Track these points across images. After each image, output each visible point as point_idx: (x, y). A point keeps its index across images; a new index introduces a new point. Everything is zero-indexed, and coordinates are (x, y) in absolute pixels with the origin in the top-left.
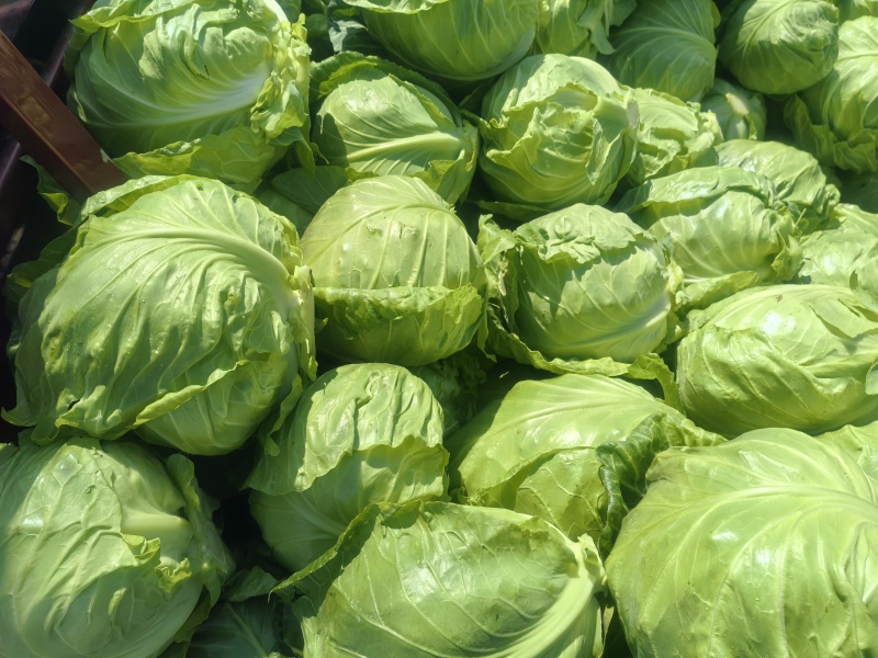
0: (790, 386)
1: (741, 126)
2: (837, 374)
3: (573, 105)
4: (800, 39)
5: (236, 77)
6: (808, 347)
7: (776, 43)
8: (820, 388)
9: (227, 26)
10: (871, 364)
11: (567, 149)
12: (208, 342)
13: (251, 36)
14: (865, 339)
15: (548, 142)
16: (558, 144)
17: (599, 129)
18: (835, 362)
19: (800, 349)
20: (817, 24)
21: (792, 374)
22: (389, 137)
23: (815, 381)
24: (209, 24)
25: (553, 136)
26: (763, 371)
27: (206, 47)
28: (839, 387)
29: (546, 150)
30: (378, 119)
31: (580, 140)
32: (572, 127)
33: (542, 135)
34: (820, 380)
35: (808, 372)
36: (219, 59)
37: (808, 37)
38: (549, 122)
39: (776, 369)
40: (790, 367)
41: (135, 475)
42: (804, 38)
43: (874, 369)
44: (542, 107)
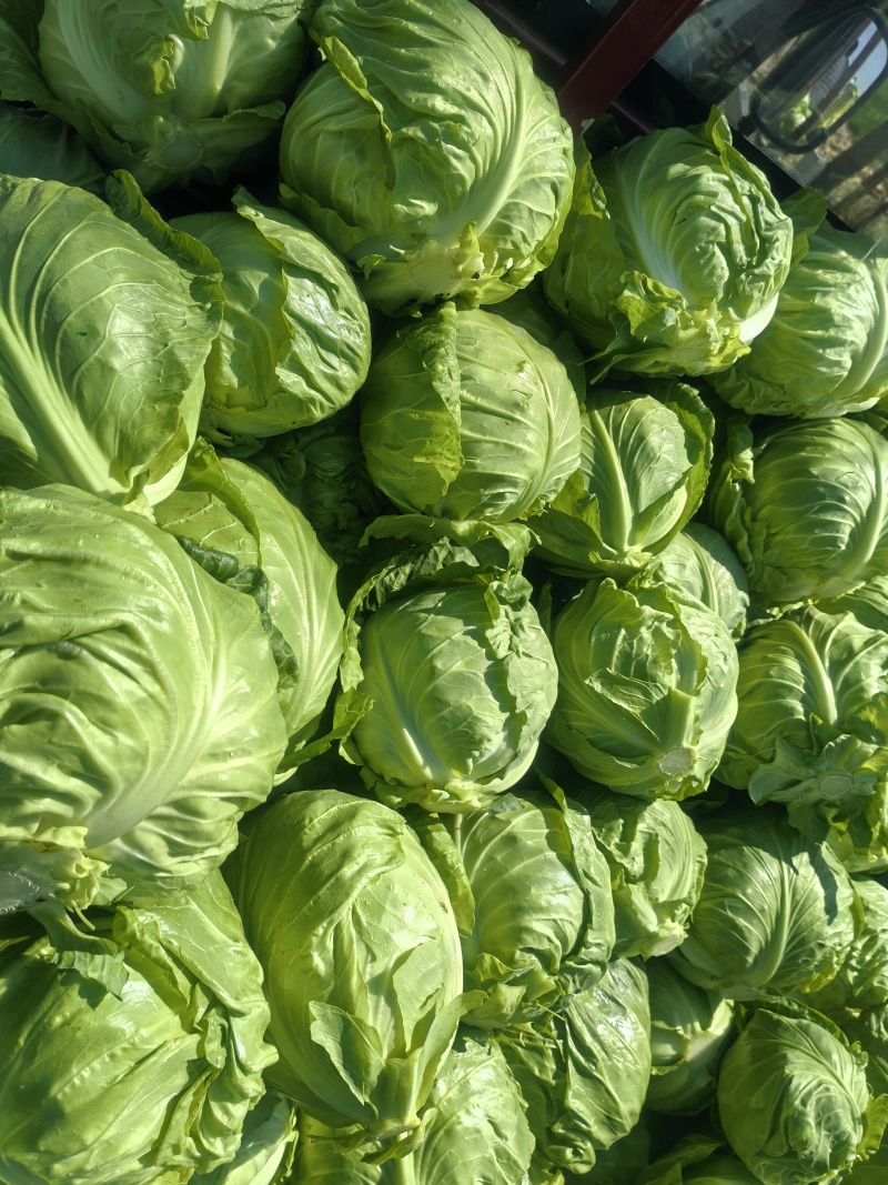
0: (323, 892)
1: (668, 1050)
2: (340, 961)
3: (681, 670)
4: (797, 1102)
5: (677, 261)
6: (379, 919)
7: (787, 1071)
8: (320, 931)
9: (727, 250)
10: (352, 1013)
11: (627, 657)
12: (414, 97)
13: (721, 277)
14: (388, 1010)
15: (633, 633)
16: (631, 645)
17: (657, 697)
18: (358, 955)
19: (377, 910)
20: (824, 1133)
21: (342, 890)
22: (622, 452)
23: (330, 923)
24: (728, 228)
25: (641, 639)
26: (346, 855)
27: (705, 220)
28: (320, 963)
29: (623, 632)
30: (641, 439)
31: (638, 672)
32: (655, 662)
33: (641, 624)
34: (331, 931)
35: (344, 914)
36: (693, 235)
37: (803, 1114)
38: (657, 633)
39: (348, 871)
40: (352, 887)
41: (272, 44)
42: (801, 1108)
43: (345, 1019)
44: (675, 623)
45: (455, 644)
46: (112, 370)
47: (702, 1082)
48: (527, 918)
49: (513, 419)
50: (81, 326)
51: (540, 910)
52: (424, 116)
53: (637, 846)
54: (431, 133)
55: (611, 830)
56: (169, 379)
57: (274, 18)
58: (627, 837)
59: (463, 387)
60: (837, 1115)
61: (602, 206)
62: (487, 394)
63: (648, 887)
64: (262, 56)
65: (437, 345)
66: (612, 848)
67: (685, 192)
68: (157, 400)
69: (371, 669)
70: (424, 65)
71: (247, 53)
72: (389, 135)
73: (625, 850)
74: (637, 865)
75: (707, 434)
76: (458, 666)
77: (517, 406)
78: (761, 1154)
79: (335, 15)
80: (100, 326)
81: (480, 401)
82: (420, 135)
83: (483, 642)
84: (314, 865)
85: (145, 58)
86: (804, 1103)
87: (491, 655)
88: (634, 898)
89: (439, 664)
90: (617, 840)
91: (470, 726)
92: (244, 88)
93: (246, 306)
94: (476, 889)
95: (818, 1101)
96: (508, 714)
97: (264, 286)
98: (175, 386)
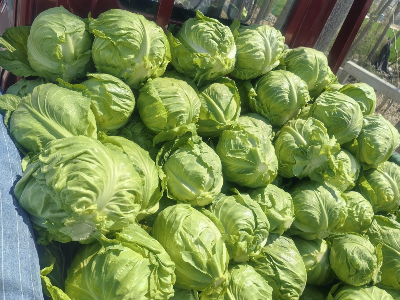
0: (173, 226)
1: (312, 262)
2: (184, 240)
3: (252, 143)
4: (351, 255)
5: (203, 46)
6: (191, 227)
7: (345, 248)
8: (176, 235)
9: (214, 39)
10: (192, 251)
11: (236, 146)
12: (117, 33)
13: (216, 46)
14: (202, 248)
15: (235, 139)
16: (236, 143)
17: (248, 152)
18: (188, 237)
19: (189, 225)
20: (363, 261)
21: (178, 224)
22: (213, 98)
23: (178, 232)
24: (211, 34)
25: (237, 140)
26: (176, 216)
27: (204, 35)
28: (180, 243)
29: (232, 141)
30: (216, 93)
31: (240, 148)
32: (243, 144)
33: (236, 136)
34: (179, 233)
35: (181, 229)
36: (204, 39)
37: (353, 257)
38: (241, 137)
39: (178, 219)
40: (180, 222)
41: (82, 38)
42: (352, 256)
43: (191, 254)
44: (244, 132)
45: (186, 157)
46: (69, 115)
47: (327, 268)
48: (238, 221)
49: (176, 97)
50: (58, 109)
51: (240, 218)
52: (122, 36)
53: (267, 199)
54: (124, 39)
55: (258, 198)
56: (83, 113)
57: (80, 32)
58: (263, 198)
59: (159, 95)
60: (365, 254)
61: (179, 43)
62: (167, 93)
63: (275, 208)
64: (80, 42)
65: (149, 88)
66: (260, 202)
67: (197, 31)
68: (82, 119)
69: (168, 174)
70: (117, 25)
71: (77, 42)
72: (115, 44)
73: (264, 201)
74: (269, 204)
75: (234, 85)
76: (189, 162)
77: (175, 93)
78: (350, 276)
79: (93, 25)
80: (62, 107)
81: (165, 96)
82: (122, 40)
83: (193, 154)
84: (169, 222)
85: (54, 53)
86: (353, 254)
87: (196, 156)
88: (272, 212)
89: (183, 163)
90: (261, 200)
91: (198, 175)
92: (79, 51)
93: (97, 95)
94: (222, 221)
95: (357, 252)
96: (207, 169)
97: (100, 89)
98: (85, 114)
